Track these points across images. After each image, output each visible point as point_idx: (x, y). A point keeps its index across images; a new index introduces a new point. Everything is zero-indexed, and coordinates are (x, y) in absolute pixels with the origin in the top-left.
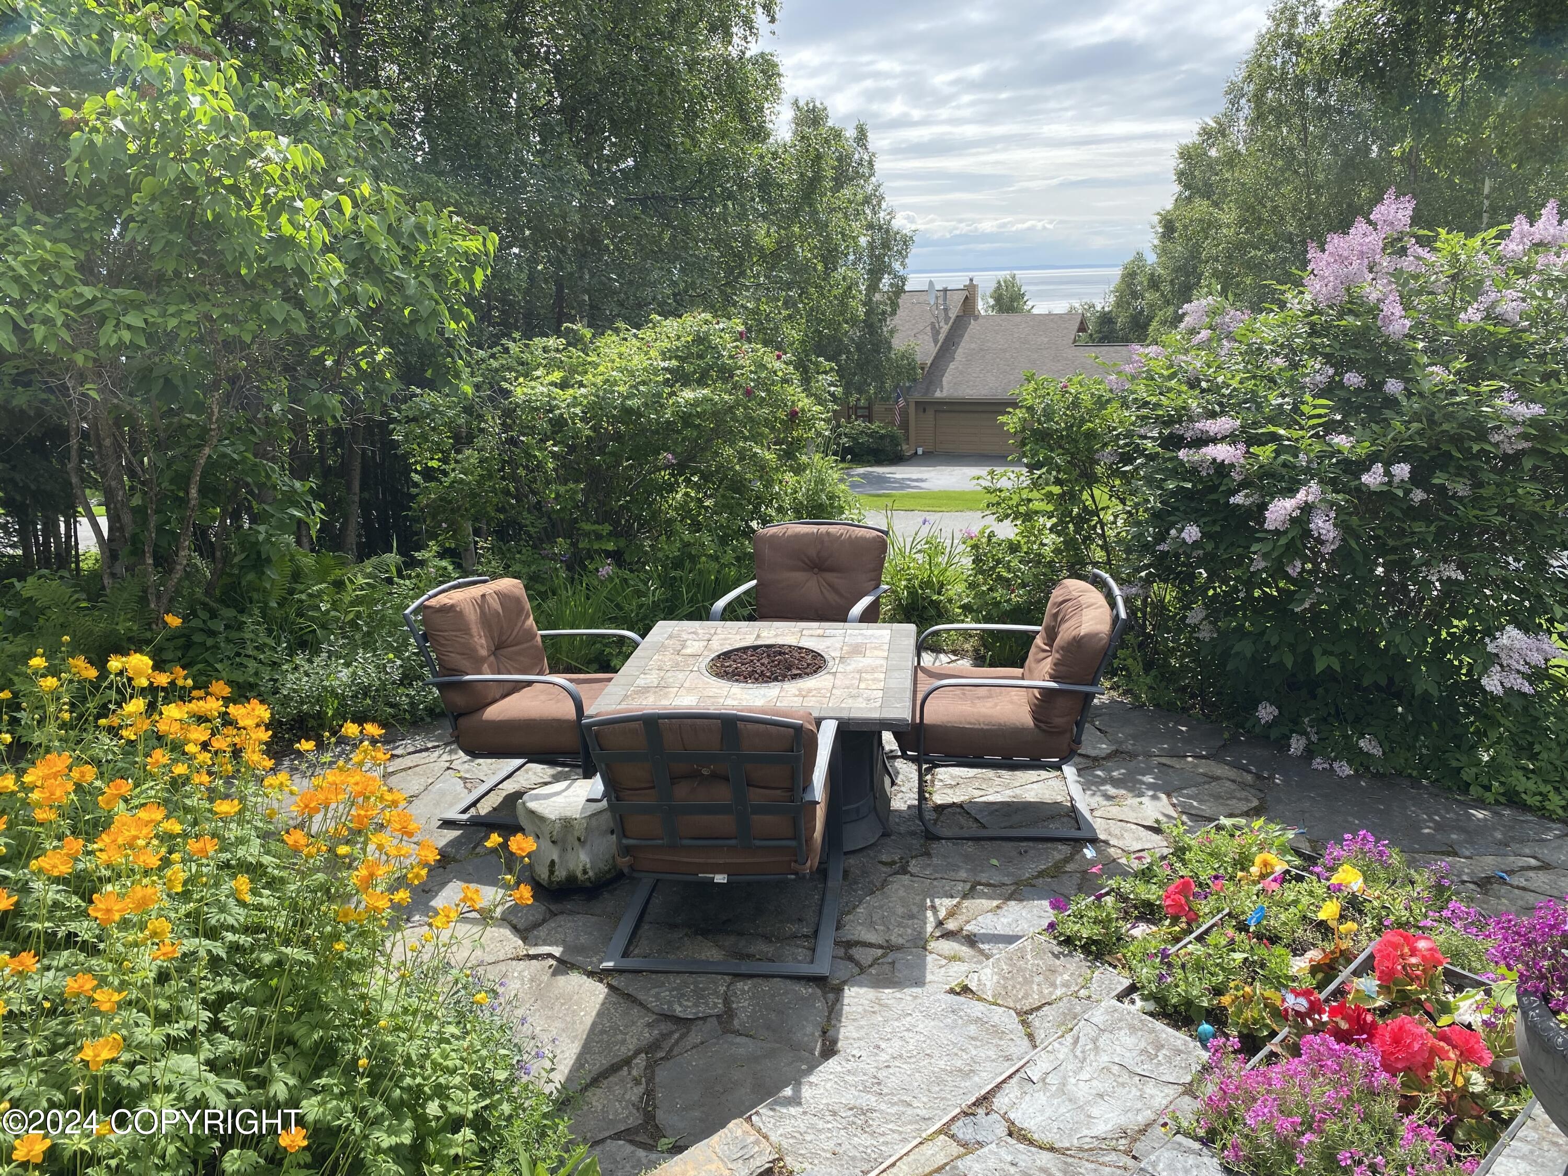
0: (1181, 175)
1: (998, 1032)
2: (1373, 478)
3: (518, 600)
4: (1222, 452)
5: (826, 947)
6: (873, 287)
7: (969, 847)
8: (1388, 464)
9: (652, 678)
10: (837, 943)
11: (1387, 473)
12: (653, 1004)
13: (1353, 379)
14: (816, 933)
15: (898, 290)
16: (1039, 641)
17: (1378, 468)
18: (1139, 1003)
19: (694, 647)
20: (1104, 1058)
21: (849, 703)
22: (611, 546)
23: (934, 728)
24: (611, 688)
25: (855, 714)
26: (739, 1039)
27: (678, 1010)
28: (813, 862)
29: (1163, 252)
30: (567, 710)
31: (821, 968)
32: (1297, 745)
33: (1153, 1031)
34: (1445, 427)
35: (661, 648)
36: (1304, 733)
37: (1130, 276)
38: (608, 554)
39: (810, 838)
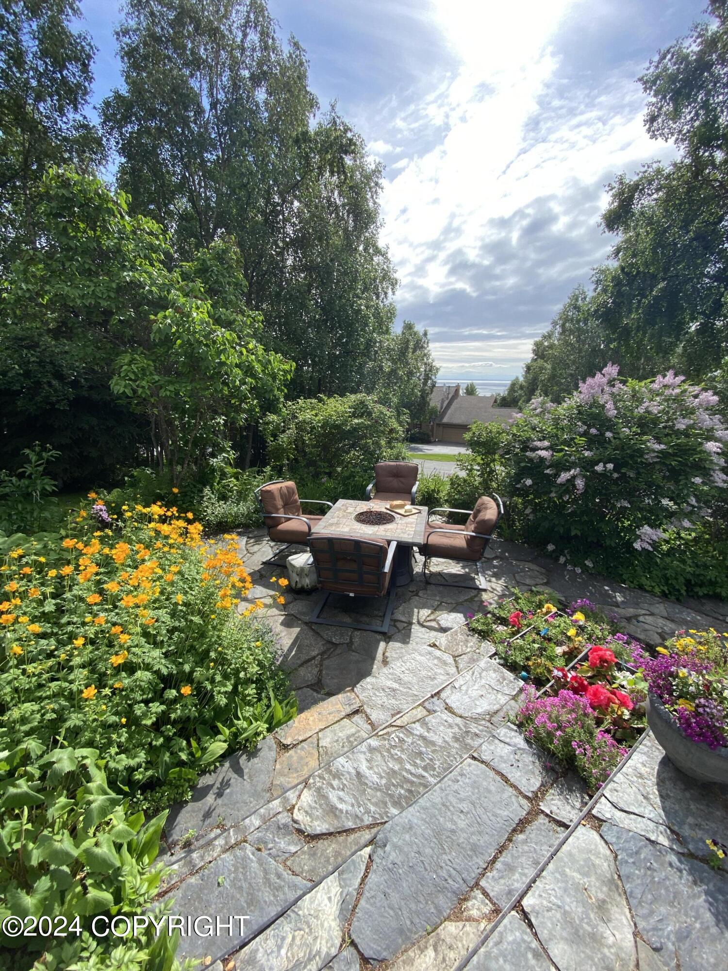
0: (534, 351)
1: (445, 663)
2: (599, 468)
3: (293, 490)
4: (543, 453)
5: (387, 621)
6: (425, 384)
7: (441, 588)
8: (605, 464)
9: (335, 520)
10: (391, 620)
11: (605, 466)
12: (325, 637)
13: (593, 431)
14: (384, 615)
15: (434, 386)
16: (471, 517)
17: (601, 465)
18: (498, 661)
19: (350, 510)
20: (483, 681)
21: (402, 535)
22: (327, 471)
23: (431, 546)
24: (321, 523)
25: (403, 540)
26: (354, 654)
27: (334, 640)
28: (384, 592)
29: (526, 377)
30: (306, 529)
31: (385, 629)
32: (562, 560)
33: (502, 672)
34: (628, 451)
35: (339, 509)
36: (565, 556)
37: (513, 385)
38: (326, 473)
39: (383, 585)
